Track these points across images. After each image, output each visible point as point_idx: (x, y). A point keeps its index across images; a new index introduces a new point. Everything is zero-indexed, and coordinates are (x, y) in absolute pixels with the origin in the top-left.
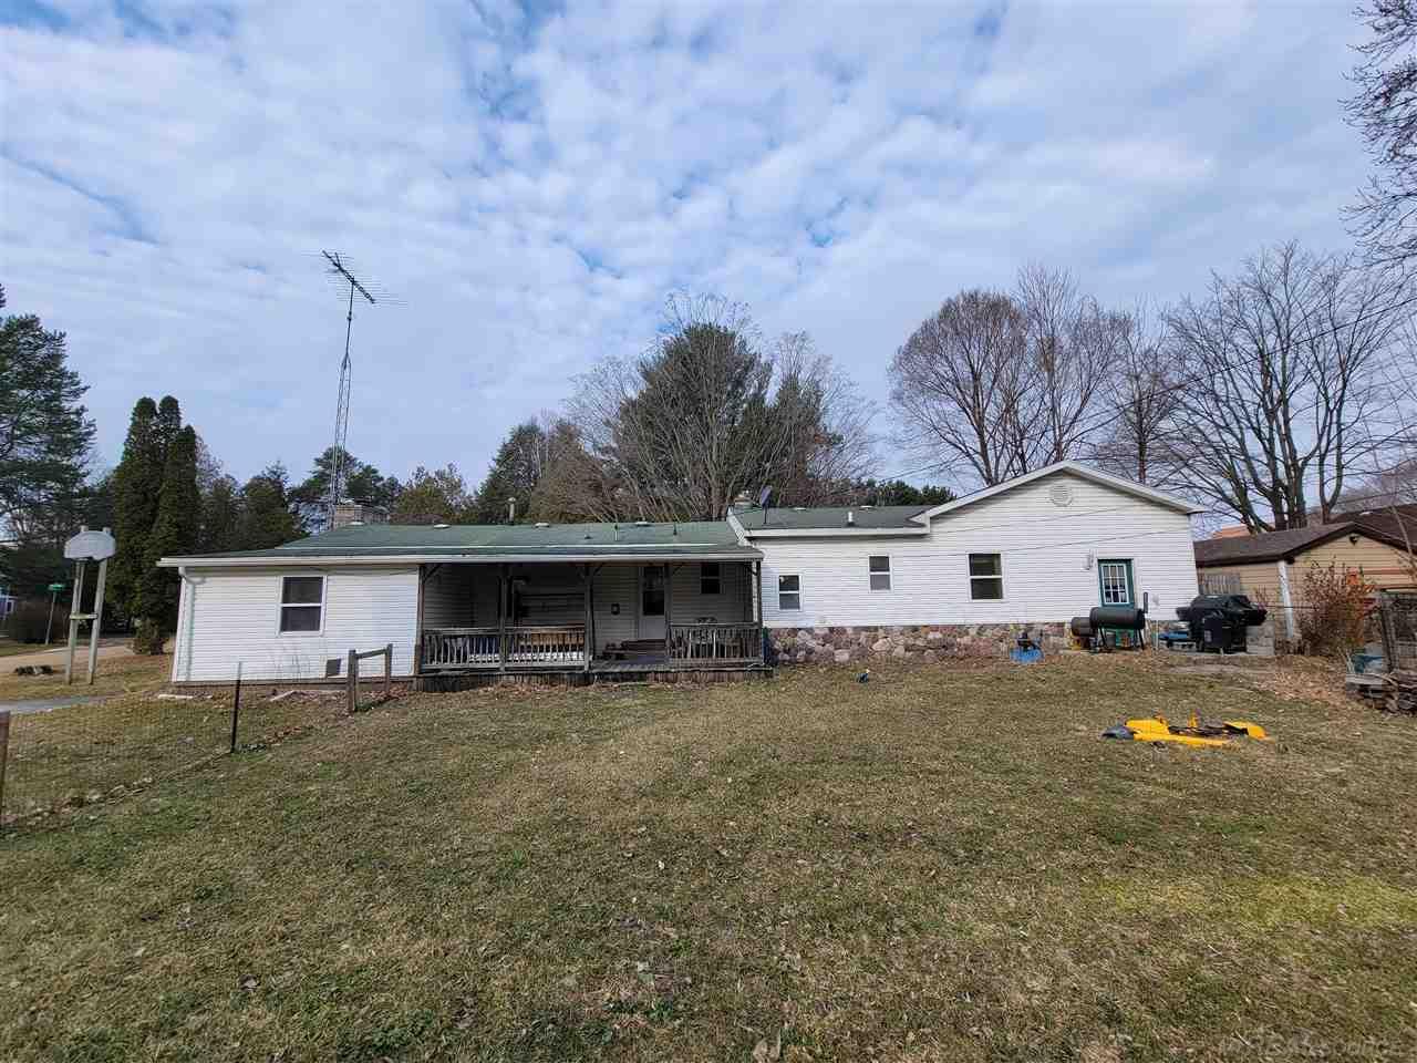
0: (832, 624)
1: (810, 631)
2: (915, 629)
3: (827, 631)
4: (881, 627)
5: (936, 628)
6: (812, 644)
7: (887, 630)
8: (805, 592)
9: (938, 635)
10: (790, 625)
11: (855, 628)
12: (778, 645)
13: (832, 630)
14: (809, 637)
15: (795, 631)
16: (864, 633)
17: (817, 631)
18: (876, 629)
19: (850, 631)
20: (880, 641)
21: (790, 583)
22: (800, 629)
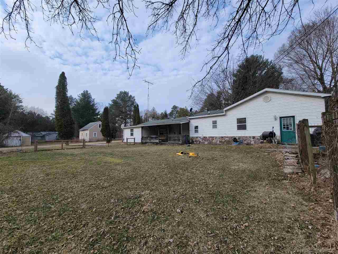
0: (204, 136)
1: (200, 137)
2: (222, 137)
3: (203, 137)
4: (215, 137)
5: (227, 137)
6: (200, 140)
7: (216, 138)
8: (199, 129)
9: (228, 139)
10: (196, 136)
11: (209, 137)
12: (194, 140)
13: (204, 137)
14: (200, 139)
15: (197, 137)
16: (211, 138)
17: (201, 138)
18: (213, 137)
19: (208, 138)
20: (214, 140)
21: (196, 127)
22: (198, 137)
